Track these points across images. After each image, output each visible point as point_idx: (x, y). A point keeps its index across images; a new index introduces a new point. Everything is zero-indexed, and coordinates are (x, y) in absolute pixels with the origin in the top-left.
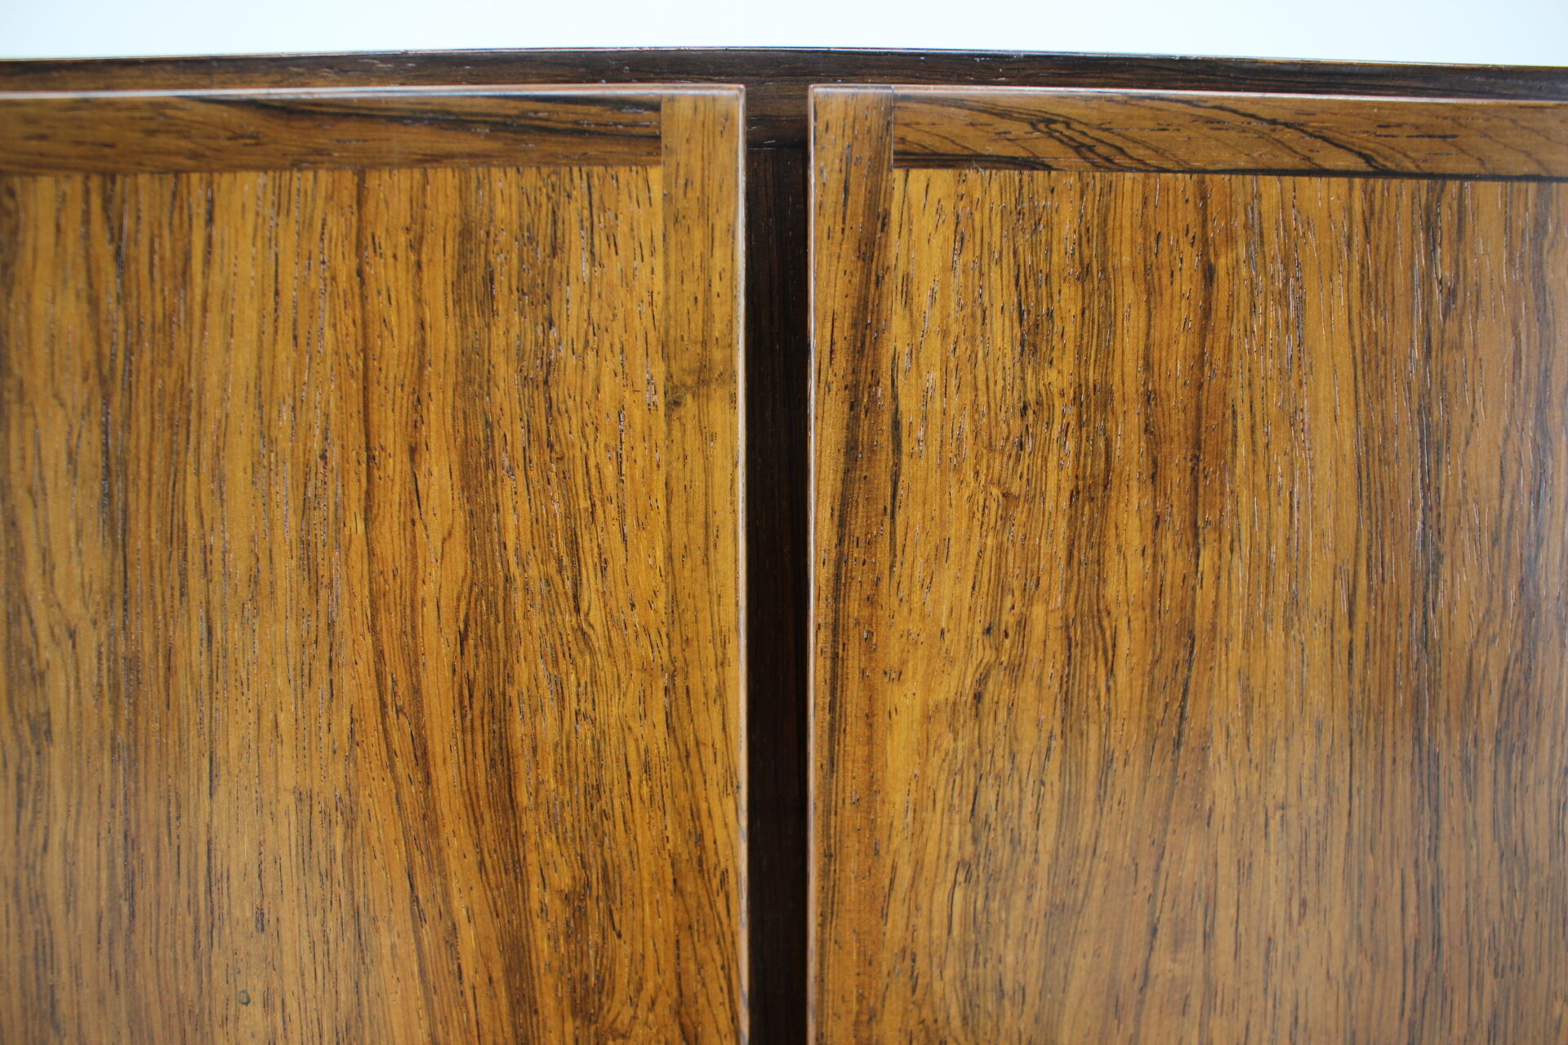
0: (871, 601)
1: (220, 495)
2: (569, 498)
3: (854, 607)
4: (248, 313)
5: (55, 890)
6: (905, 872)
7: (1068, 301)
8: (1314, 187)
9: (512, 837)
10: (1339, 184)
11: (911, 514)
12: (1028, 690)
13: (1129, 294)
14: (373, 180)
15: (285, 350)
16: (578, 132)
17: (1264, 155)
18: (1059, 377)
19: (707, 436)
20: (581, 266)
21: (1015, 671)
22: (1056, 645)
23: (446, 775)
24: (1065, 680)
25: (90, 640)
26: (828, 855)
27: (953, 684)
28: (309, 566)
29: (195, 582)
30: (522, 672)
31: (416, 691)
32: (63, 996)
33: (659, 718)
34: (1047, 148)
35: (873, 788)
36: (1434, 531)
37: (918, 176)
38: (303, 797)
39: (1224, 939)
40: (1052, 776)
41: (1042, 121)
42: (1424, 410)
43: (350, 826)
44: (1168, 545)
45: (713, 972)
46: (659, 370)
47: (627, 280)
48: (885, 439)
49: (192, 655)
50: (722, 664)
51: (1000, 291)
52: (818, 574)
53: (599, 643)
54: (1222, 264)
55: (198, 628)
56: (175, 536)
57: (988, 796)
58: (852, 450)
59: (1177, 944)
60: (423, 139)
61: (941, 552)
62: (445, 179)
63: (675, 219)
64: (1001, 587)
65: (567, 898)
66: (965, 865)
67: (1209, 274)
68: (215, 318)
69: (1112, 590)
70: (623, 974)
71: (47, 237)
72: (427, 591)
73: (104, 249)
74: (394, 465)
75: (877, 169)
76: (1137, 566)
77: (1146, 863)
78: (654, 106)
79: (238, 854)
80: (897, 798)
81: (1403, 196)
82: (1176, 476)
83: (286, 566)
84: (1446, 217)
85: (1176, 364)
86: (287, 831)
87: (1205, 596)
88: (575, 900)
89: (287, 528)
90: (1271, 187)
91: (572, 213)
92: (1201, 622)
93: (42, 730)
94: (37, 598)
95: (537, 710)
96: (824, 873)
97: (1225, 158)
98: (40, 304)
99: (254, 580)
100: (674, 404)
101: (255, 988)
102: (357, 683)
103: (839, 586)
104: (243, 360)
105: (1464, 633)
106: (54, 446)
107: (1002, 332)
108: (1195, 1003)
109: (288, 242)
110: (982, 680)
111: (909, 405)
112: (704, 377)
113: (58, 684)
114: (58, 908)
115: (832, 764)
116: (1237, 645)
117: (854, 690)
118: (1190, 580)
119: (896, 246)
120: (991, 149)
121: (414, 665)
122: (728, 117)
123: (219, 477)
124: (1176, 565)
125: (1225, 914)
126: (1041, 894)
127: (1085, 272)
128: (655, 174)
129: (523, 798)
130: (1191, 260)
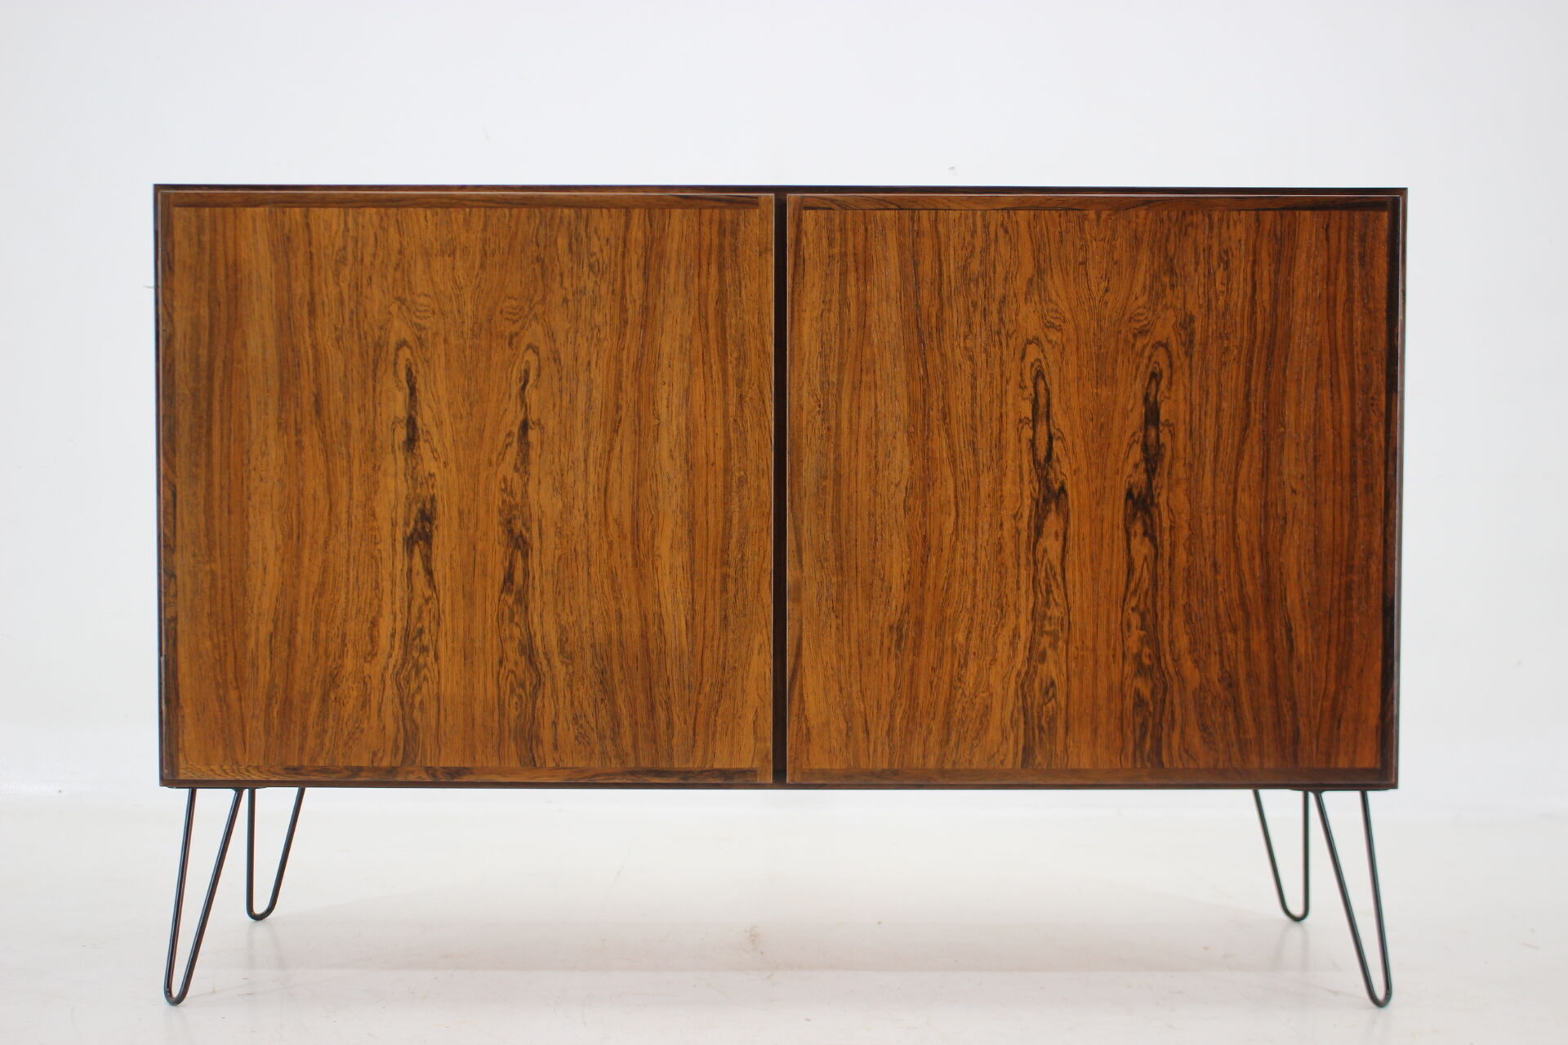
0: (799, 295)
1: (668, 272)
2: (740, 273)
3: (796, 296)
4: (677, 237)
5: (625, 358)
6: (807, 355)
7: (838, 235)
8: (888, 213)
9: (725, 344)
10: (893, 212)
11: (807, 278)
12: (832, 314)
13: (850, 233)
14: (702, 211)
15: (683, 244)
16: (742, 202)
17: (878, 206)
18: (836, 250)
19: (767, 262)
20: (743, 228)
21: (829, 310)
22: (837, 305)
23: (712, 331)
24: (840, 313)
25: (638, 302)
26: (791, 350)
27: (815, 314)
28: (686, 287)
29: (662, 290)
30: (729, 310)
31: (707, 313)
32: (623, 383)
33: (756, 319)
34: (834, 206)
35: (800, 335)
36: (917, 283)
37: (808, 211)
38: (681, 336)
39: (878, 372)
40: (838, 333)
41: (832, 201)
42: (913, 257)
43: (691, 342)
44: (860, 284)
45: (767, 377)
46: (758, 249)
47: (752, 231)
48: (802, 263)
49: (660, 306)
50: (769, 307)
51: (824, 233)
52: (788, 290)
53: (744, 302)
54: (869, 228)
55: (662, 300)
56: (659, 281)
57: (824, 337)
58: (795, 265)
59: (867, 373)
60: (713, 204)
61: (813, 285)
62: (717, 211)
63: (761, 219)
64: (826, 293)
65: (736, 359)
66: (820, 353)
67: (866, 230)
68: (670, 238)
69: (849, 293)
70: (747, 378)
71: (636, 220)
72: (710, 292)
73: (648, 224)
74: (705, 268)
75: (800, 210)
76: (854, 289)
77: (859, 354)
78: (756, 197)
79: (666, 349)
80: (805, 338)
81: (906, 214)
82: (861, 270)
83: (681, 288)
84: (916, 218)
85: (860, 248)
86: (678, 343)
87: (868, 295)
88: (738, 359)
89: (682, 279)
90: (879, 213)
91: (741, 218)
92: (868, 302)
93: (626, 322)
94: (628, 296)
95: (732, 318)
96: (790, 354)
97: (868, 207)
98: (634, 233)
99: (675, 290)
100: (760, 255)
101: (667, 381)
102: (694, 312)
103: (793, 292)
104: (675, 246)
105: (926, 304)
106: (634, 263)
107: (825, 242)
108: (873, 388)
109: (685, 222)
110: (822, 312)
111: (807, 256)
112: (766, 250)
113: (630, 311)
114: (625, 362)
115: (791, 330)
116: (876, 306)
117: (796, 314)
118: (865, 291)
119: (804, 225)
120: (823, 206)
121: (706, 308)
122: (771, 200)
123: (668, 269)
124: (862, 289)
125: (878, 367)
126: (836, 360)
127: (841, 230)
128: (757, 211)
129: (728, 336)
130: (863, 227)
